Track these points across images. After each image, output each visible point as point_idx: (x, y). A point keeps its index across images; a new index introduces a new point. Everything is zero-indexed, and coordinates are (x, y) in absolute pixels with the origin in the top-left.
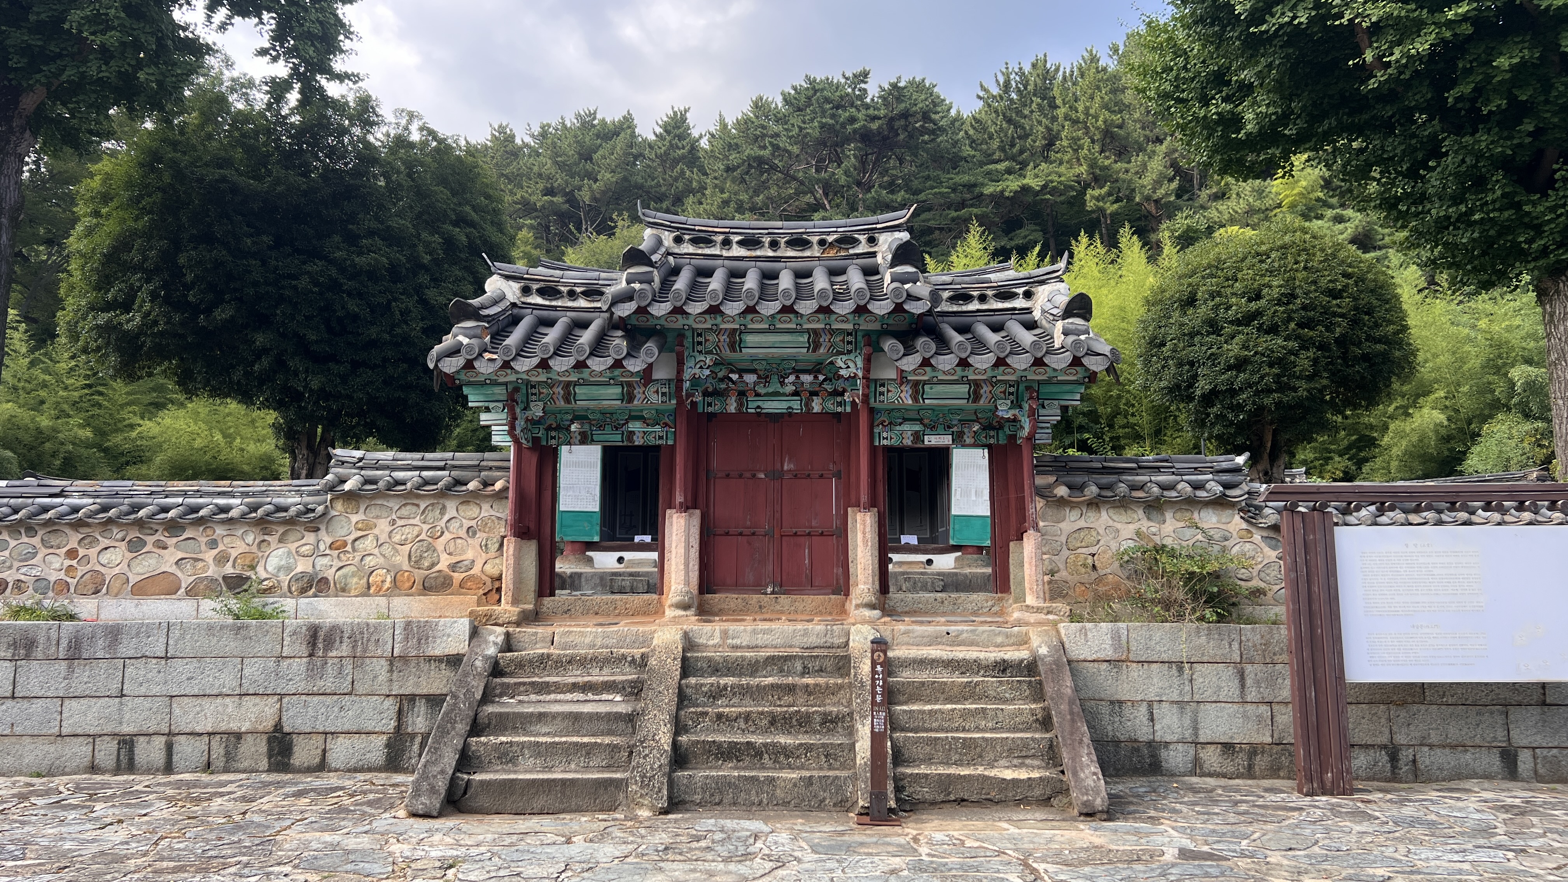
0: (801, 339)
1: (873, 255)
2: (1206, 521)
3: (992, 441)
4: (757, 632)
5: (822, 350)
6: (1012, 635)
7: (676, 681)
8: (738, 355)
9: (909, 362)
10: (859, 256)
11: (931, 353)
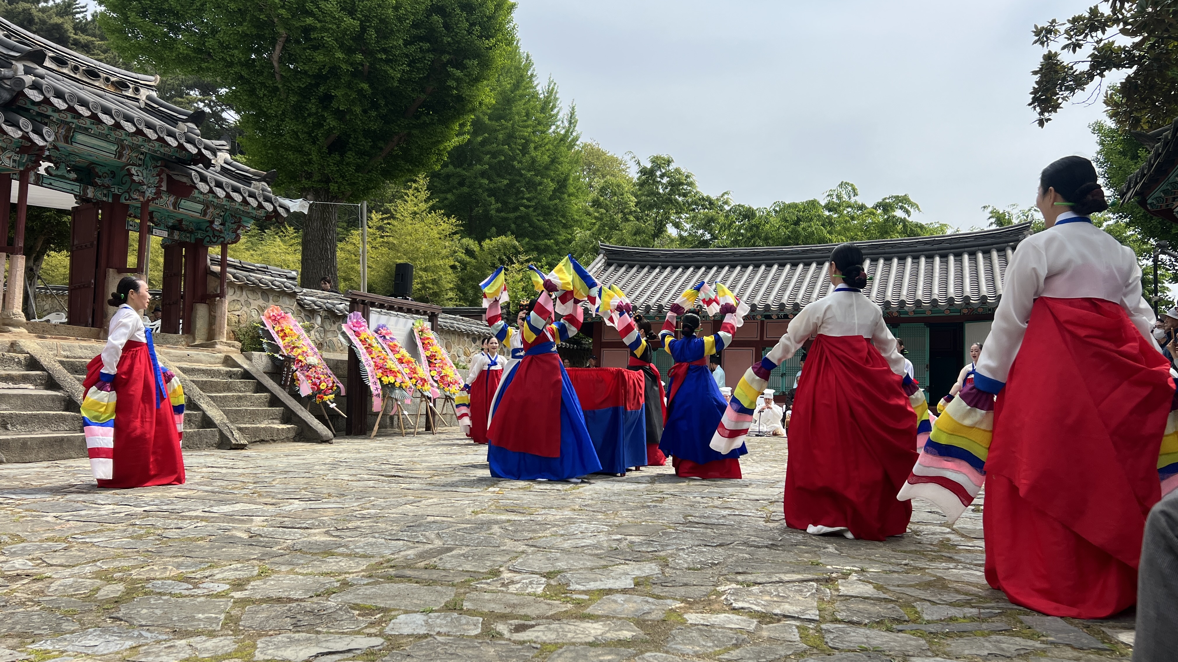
0: (112, 148)
1: (137, 100)
2: (285, 303)
3: (188, 240)
4: (81, 347)
5: (124, 159)
6: (218, 358)
7: (71, 376)
8: (69, 148)
9: (203, 187)
10: (128, 97)
11: (213, 185)
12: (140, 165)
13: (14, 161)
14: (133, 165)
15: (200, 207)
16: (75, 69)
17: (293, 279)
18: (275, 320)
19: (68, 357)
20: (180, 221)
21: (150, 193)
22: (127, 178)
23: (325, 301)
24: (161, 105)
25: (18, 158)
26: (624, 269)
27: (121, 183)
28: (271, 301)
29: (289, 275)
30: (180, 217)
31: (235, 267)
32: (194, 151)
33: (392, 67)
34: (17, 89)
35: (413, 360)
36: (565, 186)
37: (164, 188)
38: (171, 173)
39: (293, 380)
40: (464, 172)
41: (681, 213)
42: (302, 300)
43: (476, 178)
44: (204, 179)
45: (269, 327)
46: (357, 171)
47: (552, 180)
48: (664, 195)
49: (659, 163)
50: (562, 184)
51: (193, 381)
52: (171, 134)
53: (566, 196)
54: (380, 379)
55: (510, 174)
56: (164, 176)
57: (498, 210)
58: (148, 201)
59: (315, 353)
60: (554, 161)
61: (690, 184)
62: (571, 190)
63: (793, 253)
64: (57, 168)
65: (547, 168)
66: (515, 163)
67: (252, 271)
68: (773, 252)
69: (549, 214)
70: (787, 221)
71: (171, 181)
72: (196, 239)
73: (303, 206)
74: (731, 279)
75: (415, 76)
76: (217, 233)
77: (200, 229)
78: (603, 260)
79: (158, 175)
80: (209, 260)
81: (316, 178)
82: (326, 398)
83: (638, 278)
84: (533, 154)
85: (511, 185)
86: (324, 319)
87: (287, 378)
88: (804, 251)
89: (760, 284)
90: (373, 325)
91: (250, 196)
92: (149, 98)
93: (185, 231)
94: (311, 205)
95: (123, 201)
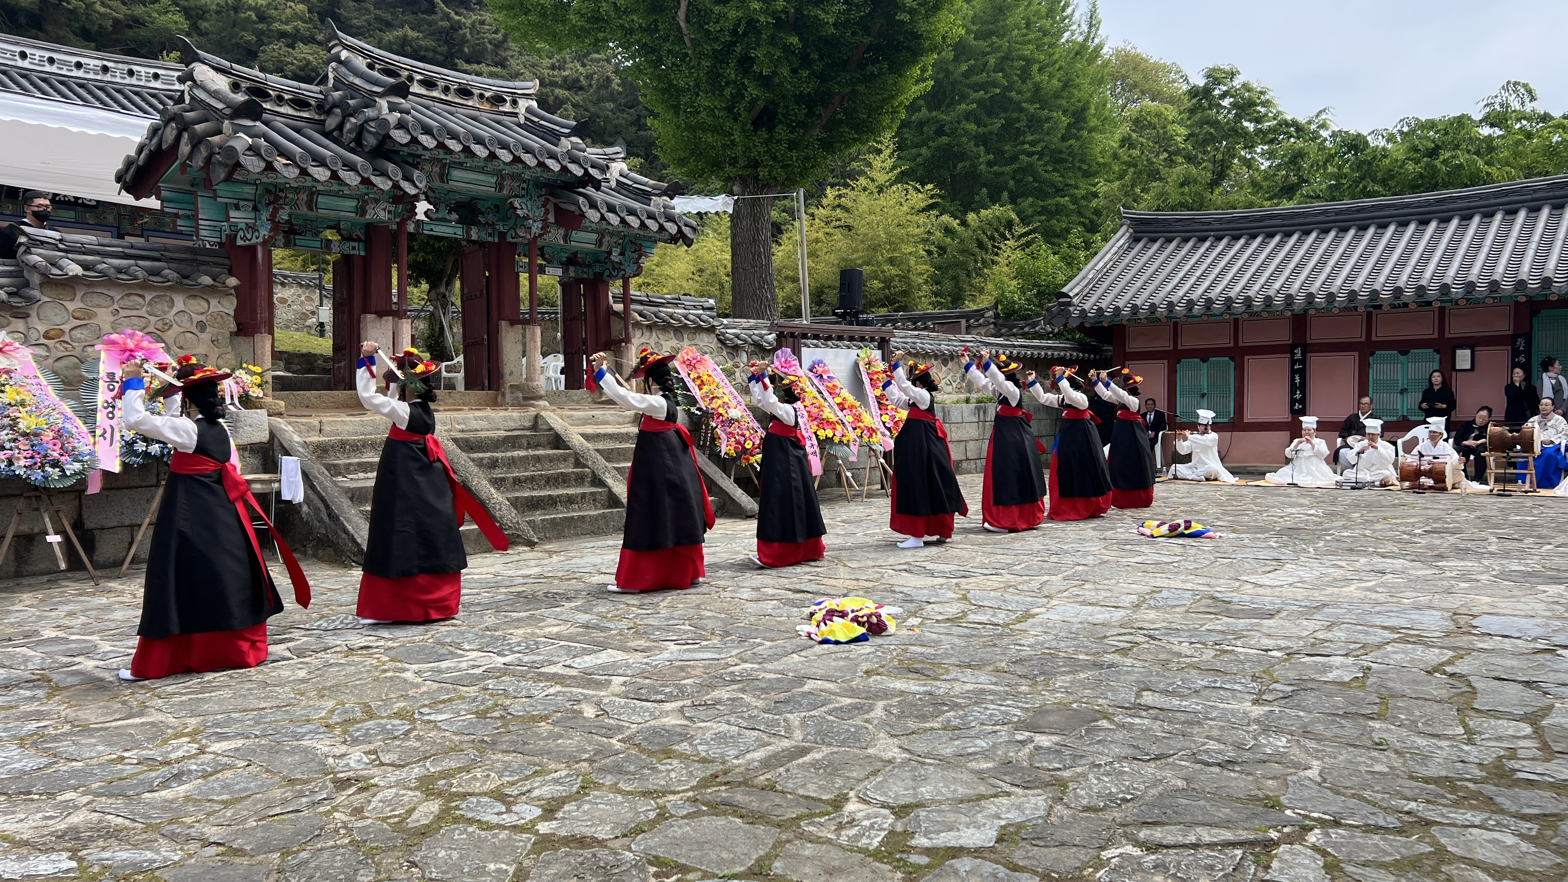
0: (491, 180)
1: (515, 115)
2: (703, 341)
3: (585, 276)
4: (476, 419)
5: (505, 192)
6: (627, 416)
7: (464, 455)
8: (446, 186)
9: (593, 215)
10: (506, 114)
11: (604, 210)
12: (523, 196)
13: (390, 212)
14: (516, 196)
15: (594, 236)
16: (446, 90)
17: (711, 309)
18: (690, 365)
19: (463, 431)
20: (575, 254)
21: (536, 228)
22: (511, 212)
23: (751, 332)
24: (542, 118)
25: (392, 209)
26: (1156, 246)
27: (506, 219)
28: (686, 340)
29: (706, 305)
30: (574, 250)
31: (641, 303)
32: (578, 172)
33: (823, 10)
34: (383, 132)
35: (858, 404)
36: (1084, 120)
37: (551, 219)
38: (556, 201)
39: (714, 439)
40: (943, 116)
41: (1252, 147)
42: (723, 334)
43: (959, 122)
44: (593, 205)
45: (683, 375)
46: (790, 149)
47: (1065, 112)
48: (1227, 123)
49: (1215, 77)
50: (1079, 116)
51: (598, 451)
52: (552, 156)
53: (1085, 133)
54: (815, 433)
55: (1005, 110)
56: (550, 206)
57: (990, 164)
58: (535, 238)
59: (739, 403)
60: (1066, 85)
61: (1266, 104)
62: (1094, 122)
63: (1419, 205)
64: (437, 210)
65: (1057, 96)
66: (1013, 94)
67: (661, 305)
68: (1388, 206)
69: (1062, 161)
70: (1416, 150)
71: (558, 211)
72: (595, 274)
73: (726, 204)
74: (1320, 251)
75: (854, 15)
76: (616, 266)
77: (598, 261)
78: (1128, 235)
79: (544, 206)
80: (610, 298)
81: (742, 162)
82: (752, 460)
83: (1178, 258)
84: (1038, 79)
85: (1008, 125)
86: (750, 355)
87: (706, 437)
88: (1438, 201)
89: (1364, 257)
90: (807, 361)
91: (649, 217)
92: (529, 110)
93: (580, 265)
94: (736, 202)
95: (509, 239)
